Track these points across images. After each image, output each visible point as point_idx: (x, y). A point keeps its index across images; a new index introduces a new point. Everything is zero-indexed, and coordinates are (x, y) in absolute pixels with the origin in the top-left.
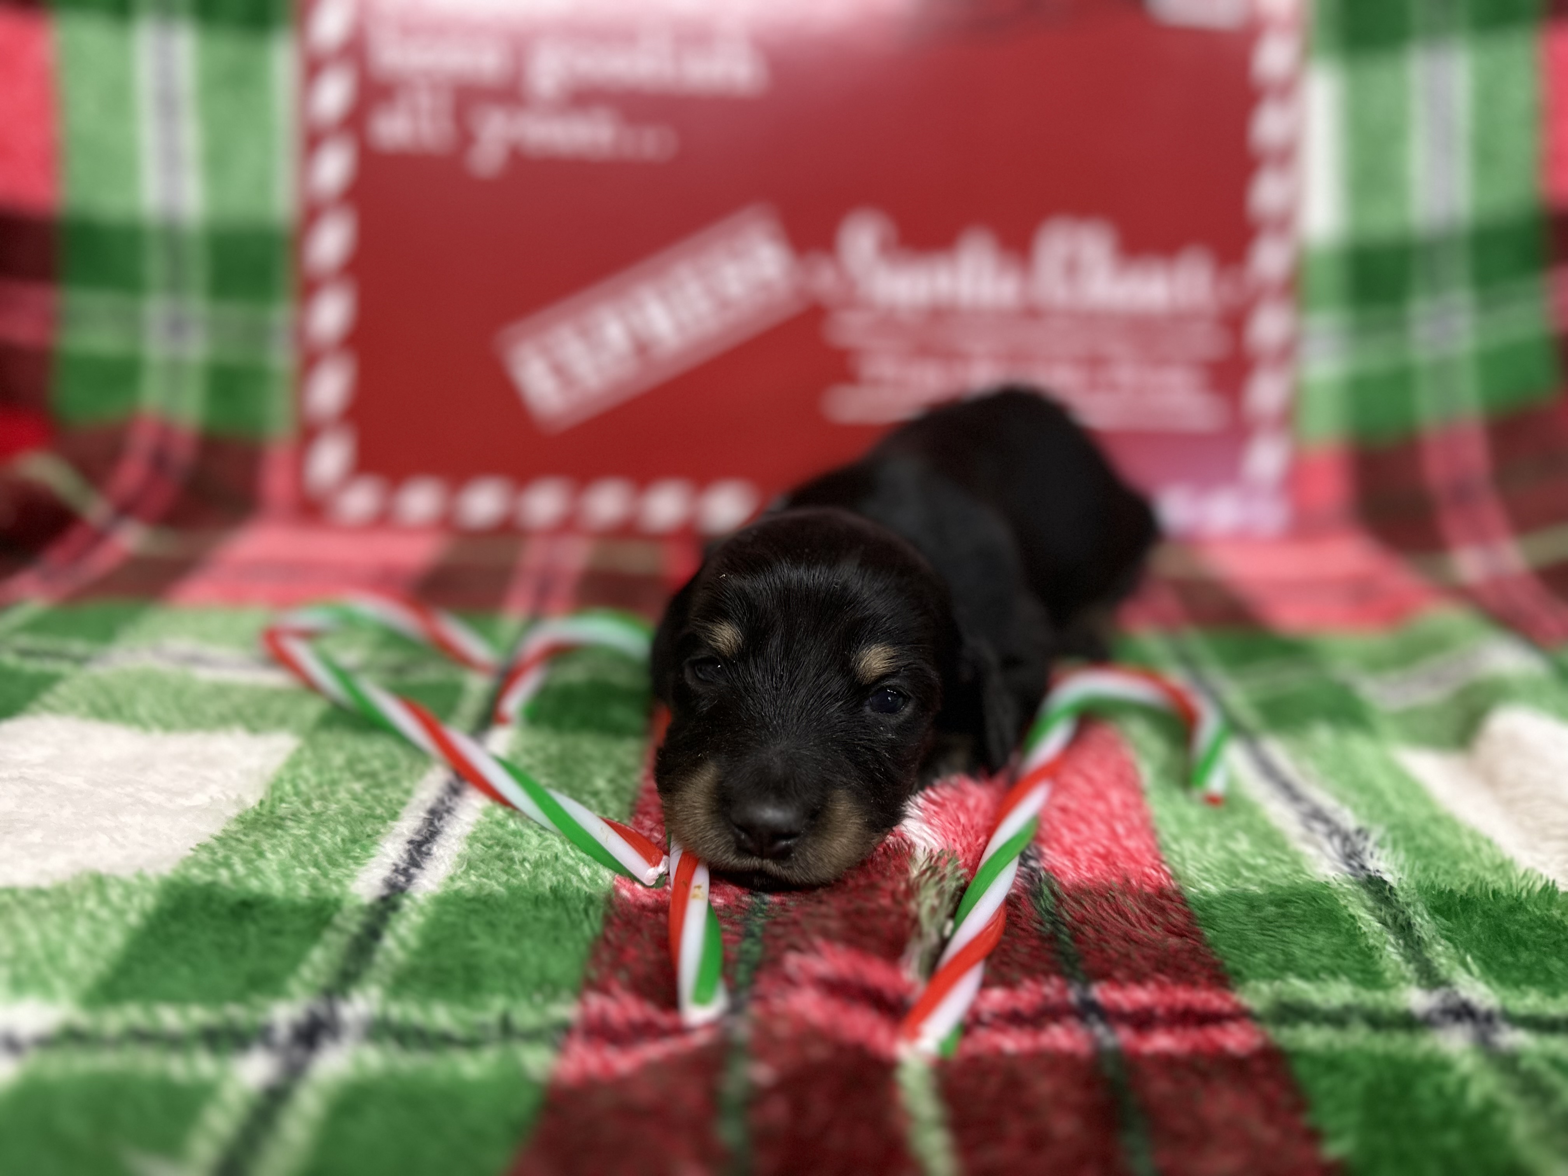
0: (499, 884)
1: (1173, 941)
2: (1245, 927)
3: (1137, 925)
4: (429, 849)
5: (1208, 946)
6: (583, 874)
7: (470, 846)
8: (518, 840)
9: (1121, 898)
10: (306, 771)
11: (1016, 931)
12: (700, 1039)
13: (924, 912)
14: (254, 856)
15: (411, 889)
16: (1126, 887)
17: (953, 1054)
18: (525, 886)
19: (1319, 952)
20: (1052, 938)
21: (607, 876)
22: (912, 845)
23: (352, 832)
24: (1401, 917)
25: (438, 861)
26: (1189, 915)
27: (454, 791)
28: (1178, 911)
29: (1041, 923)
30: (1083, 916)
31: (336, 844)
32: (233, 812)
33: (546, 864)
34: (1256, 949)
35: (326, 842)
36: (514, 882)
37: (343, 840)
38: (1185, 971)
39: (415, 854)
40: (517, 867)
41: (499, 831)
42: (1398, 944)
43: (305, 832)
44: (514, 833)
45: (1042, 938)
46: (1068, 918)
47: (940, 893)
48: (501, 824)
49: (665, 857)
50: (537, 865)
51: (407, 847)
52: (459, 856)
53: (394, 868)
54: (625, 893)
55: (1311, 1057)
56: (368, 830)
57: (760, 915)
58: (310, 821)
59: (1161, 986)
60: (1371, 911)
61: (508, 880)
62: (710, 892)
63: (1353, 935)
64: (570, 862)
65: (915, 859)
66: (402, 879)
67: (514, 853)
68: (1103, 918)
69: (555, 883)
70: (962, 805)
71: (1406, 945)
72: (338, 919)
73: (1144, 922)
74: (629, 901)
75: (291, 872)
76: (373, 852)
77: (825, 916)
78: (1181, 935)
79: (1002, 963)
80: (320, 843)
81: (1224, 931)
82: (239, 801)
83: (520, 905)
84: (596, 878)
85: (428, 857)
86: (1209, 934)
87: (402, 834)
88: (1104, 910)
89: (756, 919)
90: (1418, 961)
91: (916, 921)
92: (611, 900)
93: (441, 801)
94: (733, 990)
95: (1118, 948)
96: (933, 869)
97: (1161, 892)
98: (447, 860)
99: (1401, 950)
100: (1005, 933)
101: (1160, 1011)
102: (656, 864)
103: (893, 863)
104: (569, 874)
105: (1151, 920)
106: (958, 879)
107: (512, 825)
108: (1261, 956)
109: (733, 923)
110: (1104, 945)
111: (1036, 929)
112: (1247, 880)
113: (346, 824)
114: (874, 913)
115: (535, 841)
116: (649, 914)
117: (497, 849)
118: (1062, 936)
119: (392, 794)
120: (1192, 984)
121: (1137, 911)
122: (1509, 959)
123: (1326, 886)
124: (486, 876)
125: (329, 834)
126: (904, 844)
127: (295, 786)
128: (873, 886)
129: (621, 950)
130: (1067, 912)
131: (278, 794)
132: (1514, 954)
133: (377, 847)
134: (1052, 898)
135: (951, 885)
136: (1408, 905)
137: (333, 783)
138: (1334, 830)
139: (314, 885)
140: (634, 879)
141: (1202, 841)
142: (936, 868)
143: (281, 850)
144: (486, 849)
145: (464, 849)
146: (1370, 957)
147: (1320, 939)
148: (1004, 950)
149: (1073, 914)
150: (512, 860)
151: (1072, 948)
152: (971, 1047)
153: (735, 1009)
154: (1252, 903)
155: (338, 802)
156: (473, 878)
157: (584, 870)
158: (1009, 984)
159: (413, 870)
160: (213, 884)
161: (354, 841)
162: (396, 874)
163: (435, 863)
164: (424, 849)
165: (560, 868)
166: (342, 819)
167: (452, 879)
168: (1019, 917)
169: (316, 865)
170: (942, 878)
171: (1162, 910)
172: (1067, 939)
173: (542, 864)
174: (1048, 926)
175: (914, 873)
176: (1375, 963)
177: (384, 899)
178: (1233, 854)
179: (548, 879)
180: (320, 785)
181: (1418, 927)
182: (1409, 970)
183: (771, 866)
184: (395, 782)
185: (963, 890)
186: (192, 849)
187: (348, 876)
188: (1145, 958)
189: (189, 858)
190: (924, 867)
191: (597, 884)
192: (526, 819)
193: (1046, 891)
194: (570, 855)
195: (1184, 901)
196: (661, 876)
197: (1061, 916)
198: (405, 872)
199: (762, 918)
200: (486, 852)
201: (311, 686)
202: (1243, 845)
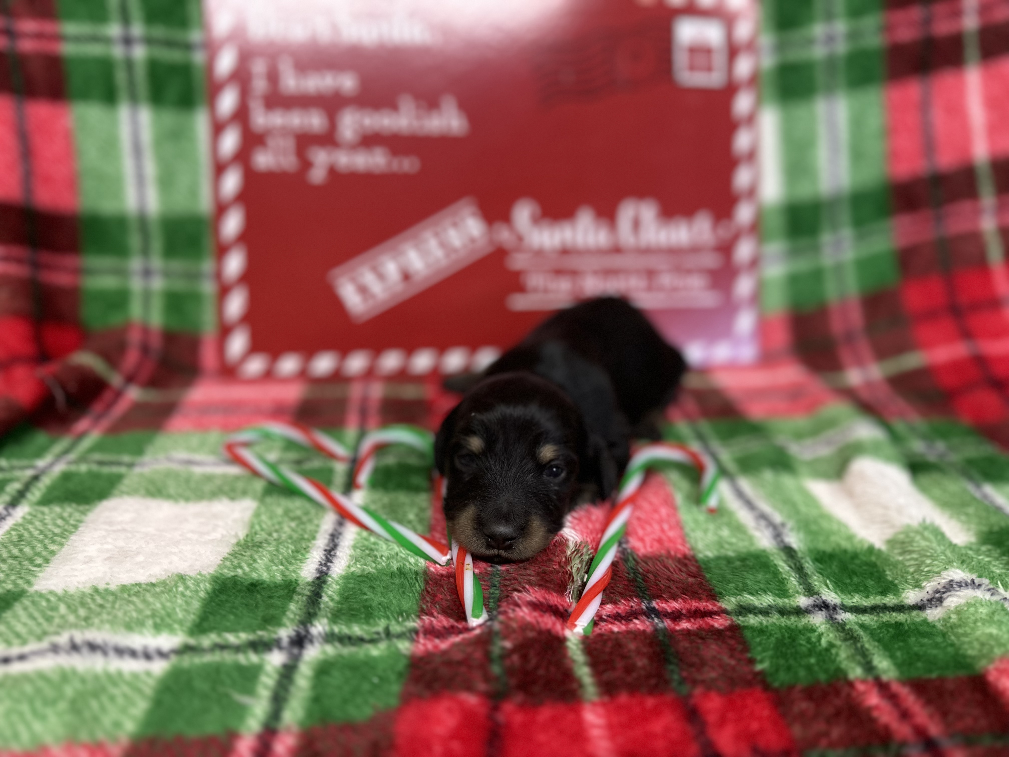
0: (372, 568)
1: (691, 580)
2: (725, 572)
3: (674, 573)
4: (335, 553)
5: (707, 581)
6: (411, 561)
7: (355, 550)
8: (377, 547)
9: (666, 560)
10: (264, 518)
11: (617, 578)
12: (477, 632)
13: (574, 570)
14: (251, 562)
15: (330, 573)
16: (669, 556)
17: (589, 634)
18: (385, 568)
19: (759, 582)
20: (634, 580)
21: (422, 562)
22: (567, 540)
23: (295, 547)
24: (798, 564)
25: (340, 559)
26: (699, 567)
27: (340, 524)
28: (693, 565)
29: (628, 574)
30: (648, 570)
31: (288, 553)
32: (234, 541)
33: (393, 557)
34: (729, 582)
35: (284, 553)
36: (379, 567)
37: (292, 552)
38: (697, 593)
39: (329, 556)
40: (379, 559)
41: (366, 543)
42: (796, 577)
43: (273, 549)
44: (375, 544)
45: (629, 580)
46: (641, 570)
47: (581, 562)
48: (366, 539)
49: (450, 551)
50: (388, 558)
51: (324, 553)
52: (350, 556)
53: (319, 563)
54: (432, 569)
55: (751, 628)
56: (304, 546)
57: (497, 576)
58: (274, 543)
59: (685, 600)
60: (785, 562)
61: (376, 566)
62: (473, 567)
63: (776, 573)
64: (403, 556)
65: (569, 546)
66: (325, 568)
67: (376, 553)
68: (658, 570)
69: (399, 566)
70: (590, 520)
71: (800, 577)
72: (298, 589)
73: (677, 571)
74: (434, 573)
75: (271, 568)
76: (307, 556)
77: (529, 575)
78: (694, 577)
79: (611, 593)
80: (282, 554)
81: (715, 574)
82: (236, 536)
83: (384, 578)
84: (418, 563)
85: (335, 557)
86: (708, 576)
87: (319, 547)
88: (658, 566)
89: (496, 578)
90: (805, 584)
91: (571, 575)
92: (426, 572)
93: (335, 530)
94: (489, 611)
95: (665, 584)
96: (577, 550)
97: (685, 557)
98: (345, 558)
99: (797, 579)
100: (612, 579)
101: (684, 611)
102: (446, 555)
103: (558, 549)
104: (404, 562)
105: (680, 570)
106: (589, 555)
107: (372, 539)
108: (733, 585)
109: (484, 581)
110: (658, 582)
111: (626, 576)
112: (727, 550)
113: (292, 543)
114: (551, 572)
115: (384, 547)
116: (445, 579)
117: (367, 552)
118: (639, 579)
119: (310, 527)
120: (700, 599)
121: (674, 566)
122: (848, 581)
123: (764, 551)
124: (365, 565)
125: (285, 549)
126: (563, 539)
127: (261, 526)
128: (550, 560)
129: (435, 596)
130: (641, 568)
131: (253, 531)
132: (851, 579)
133: (309, 554)
134: (633, 562)
135: (586, 558)
136: (802, 558)
137: (280, 523)
138: (770, 524)
139: (283, 575)
140: (435, 562)
141: (706, 531)
142: (579, 550)
143: (264, 558)
144: (362, 552)
145: (352, 552)
146: (783, 583)
147: (760, 576)
148: (612, 587)
149: (643, 569)
150: (376, 556)
151: (643, 585)
152: (597, 630)
153: (491, 619)
154: (729, 561)
155: (285, 533)
156: (359, 566)
157: (411, 560)
158: (615, 603)
159: (329, 564)
160: (236, 576)
161: (297, 552)
162: (321, 566)
163: (339, 560)
164: (332, 553)
165: (399, 558)
166: (289, 541)
167: (349, 567)
168: (618, 571)
169: (282, 564)
170: (582, 555)
171: (686, 565)
172: (641, 580)
173: (391, 558)
174: (632, 575)
175: (569, 553)
176: (785, 586)
177: (318, 578)
178: (721, 537)
179: (395, 566)
180: (273, 525)
181: (806, 569)
182: (800, 588)
183: (503, 553)
184: (310, 521)
185: (591, 559)
186: (221, 560)
187: (299, 569)
188: (677, 588)
189: (221, 564)
190: (573, 550)
191: (418, 565)
192: (378, 536)
193: (631, 558)
194: (403, 553)
195: (696, 561)
196: (448, 560)
197: (638, 570)
198: (325, 565)
199: (498, 577)
200: (362, 553)
201: (255, 473)
202: (725, 533)
